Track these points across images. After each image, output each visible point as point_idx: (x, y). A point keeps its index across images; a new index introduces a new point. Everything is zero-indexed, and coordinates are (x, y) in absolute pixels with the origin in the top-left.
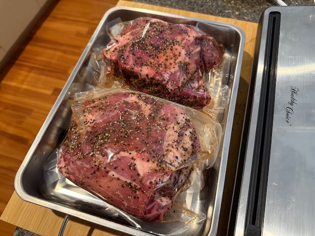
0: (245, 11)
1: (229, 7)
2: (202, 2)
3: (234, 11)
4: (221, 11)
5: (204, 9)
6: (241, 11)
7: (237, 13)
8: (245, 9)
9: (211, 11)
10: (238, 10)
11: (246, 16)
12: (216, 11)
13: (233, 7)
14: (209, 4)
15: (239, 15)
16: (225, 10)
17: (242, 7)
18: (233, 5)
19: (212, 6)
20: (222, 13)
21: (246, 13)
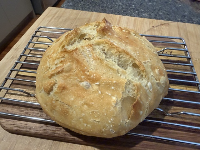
0: (143, 11)
1: (131, 9)
2: (111, 6)
3: (135, 11)
4: (125, 11)
5: (113, 10)
6: (140, 10)
7: (137, 12)
8: (143, 10)
9: (118, 11)
10: (137, 10)
11: (144, 14)
12: (121, 11)
13: (134, 9)
14: (116, 7)
15: (138, 13)
16: (128, 10)
17: (140, 9)
18: (134, 7)
19: (119, 8)
20: (126, 12)
21: (144, 12)
